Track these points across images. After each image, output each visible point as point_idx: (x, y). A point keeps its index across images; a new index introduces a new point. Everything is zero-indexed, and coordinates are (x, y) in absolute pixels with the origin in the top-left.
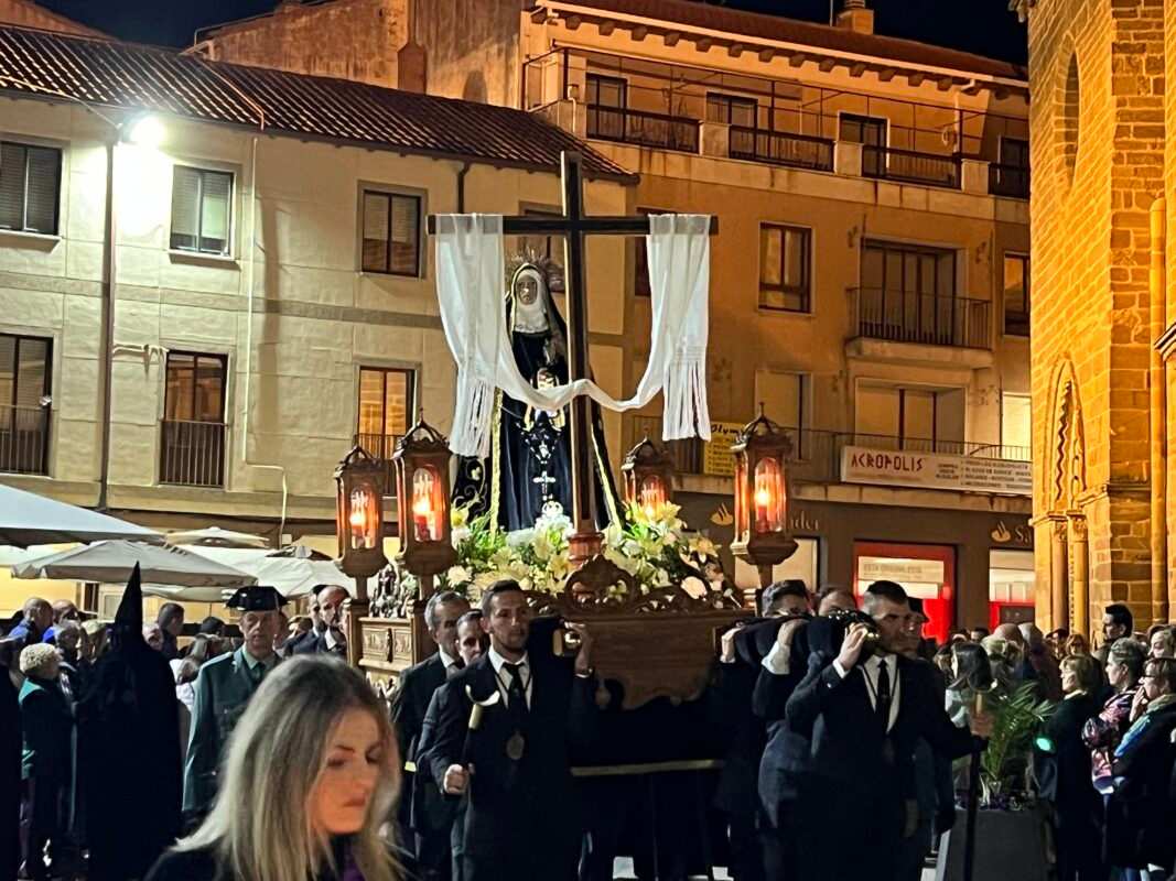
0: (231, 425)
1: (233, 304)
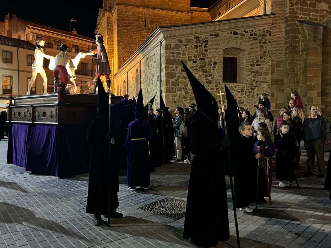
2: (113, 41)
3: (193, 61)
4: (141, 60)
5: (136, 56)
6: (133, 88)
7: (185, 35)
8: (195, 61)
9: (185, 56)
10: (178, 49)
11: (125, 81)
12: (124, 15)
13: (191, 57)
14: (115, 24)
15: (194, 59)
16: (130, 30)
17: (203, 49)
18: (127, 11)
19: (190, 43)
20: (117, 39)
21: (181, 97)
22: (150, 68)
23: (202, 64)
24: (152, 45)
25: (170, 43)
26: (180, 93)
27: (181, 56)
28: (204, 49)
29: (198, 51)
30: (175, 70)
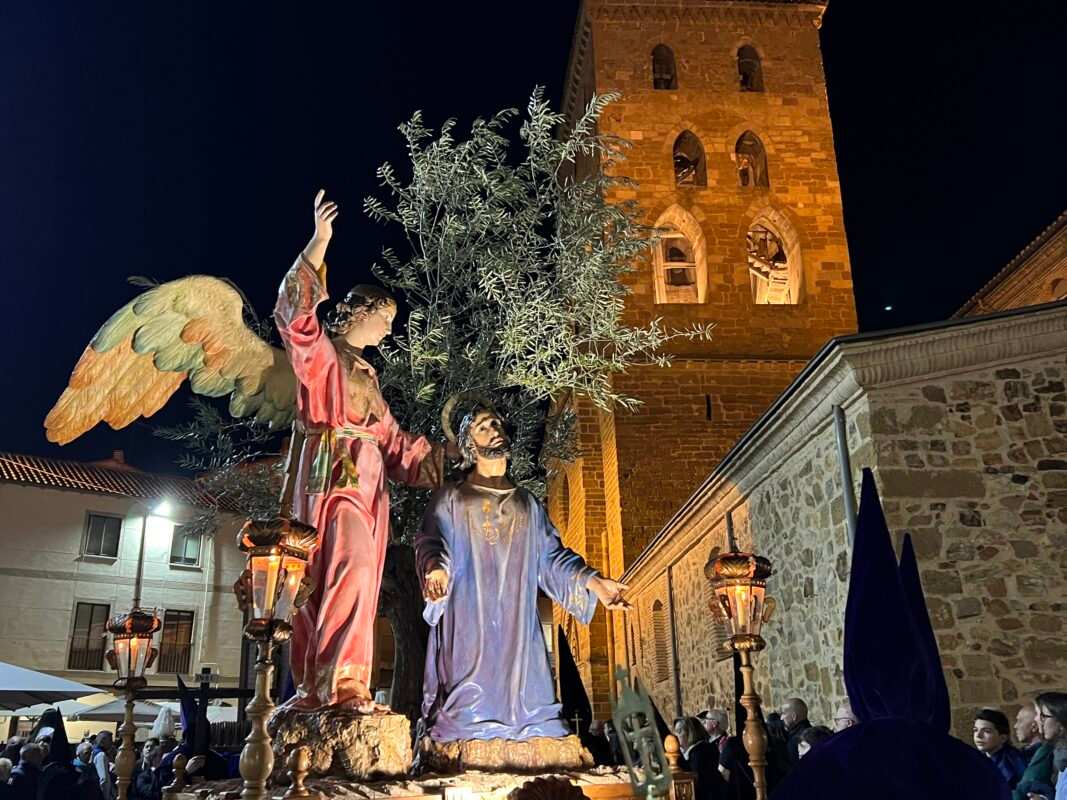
0: (194, 644)
1: (199, 588)
2: (601, 476)
3: (1010, 475)
4: (733, 509)
5: (710, 493)
6: (702, 626)
7: (952, 367)
8: (1022, 474)
9: (967, 457)
10: (930, 426)
11: (658, 606)
12: (636, 387)
13: (998, 458)
14: (605, 420)
15: (1012, 463)
16: (660, 432)
17: (1046, 422)
18: (646, 376)
19: (983, 399)
20: (616, 464)
21: (985, 645)
22: (787, 530)
23: (1057, 487)
24: (794, 434)
25: (890, 406)
26: (973, 629)
27: (949, 455)
28: (1051, 420)
29: (1026, 431)
30: (930, 517)
